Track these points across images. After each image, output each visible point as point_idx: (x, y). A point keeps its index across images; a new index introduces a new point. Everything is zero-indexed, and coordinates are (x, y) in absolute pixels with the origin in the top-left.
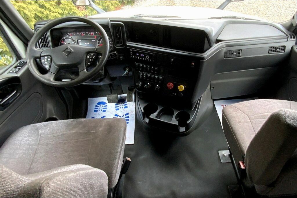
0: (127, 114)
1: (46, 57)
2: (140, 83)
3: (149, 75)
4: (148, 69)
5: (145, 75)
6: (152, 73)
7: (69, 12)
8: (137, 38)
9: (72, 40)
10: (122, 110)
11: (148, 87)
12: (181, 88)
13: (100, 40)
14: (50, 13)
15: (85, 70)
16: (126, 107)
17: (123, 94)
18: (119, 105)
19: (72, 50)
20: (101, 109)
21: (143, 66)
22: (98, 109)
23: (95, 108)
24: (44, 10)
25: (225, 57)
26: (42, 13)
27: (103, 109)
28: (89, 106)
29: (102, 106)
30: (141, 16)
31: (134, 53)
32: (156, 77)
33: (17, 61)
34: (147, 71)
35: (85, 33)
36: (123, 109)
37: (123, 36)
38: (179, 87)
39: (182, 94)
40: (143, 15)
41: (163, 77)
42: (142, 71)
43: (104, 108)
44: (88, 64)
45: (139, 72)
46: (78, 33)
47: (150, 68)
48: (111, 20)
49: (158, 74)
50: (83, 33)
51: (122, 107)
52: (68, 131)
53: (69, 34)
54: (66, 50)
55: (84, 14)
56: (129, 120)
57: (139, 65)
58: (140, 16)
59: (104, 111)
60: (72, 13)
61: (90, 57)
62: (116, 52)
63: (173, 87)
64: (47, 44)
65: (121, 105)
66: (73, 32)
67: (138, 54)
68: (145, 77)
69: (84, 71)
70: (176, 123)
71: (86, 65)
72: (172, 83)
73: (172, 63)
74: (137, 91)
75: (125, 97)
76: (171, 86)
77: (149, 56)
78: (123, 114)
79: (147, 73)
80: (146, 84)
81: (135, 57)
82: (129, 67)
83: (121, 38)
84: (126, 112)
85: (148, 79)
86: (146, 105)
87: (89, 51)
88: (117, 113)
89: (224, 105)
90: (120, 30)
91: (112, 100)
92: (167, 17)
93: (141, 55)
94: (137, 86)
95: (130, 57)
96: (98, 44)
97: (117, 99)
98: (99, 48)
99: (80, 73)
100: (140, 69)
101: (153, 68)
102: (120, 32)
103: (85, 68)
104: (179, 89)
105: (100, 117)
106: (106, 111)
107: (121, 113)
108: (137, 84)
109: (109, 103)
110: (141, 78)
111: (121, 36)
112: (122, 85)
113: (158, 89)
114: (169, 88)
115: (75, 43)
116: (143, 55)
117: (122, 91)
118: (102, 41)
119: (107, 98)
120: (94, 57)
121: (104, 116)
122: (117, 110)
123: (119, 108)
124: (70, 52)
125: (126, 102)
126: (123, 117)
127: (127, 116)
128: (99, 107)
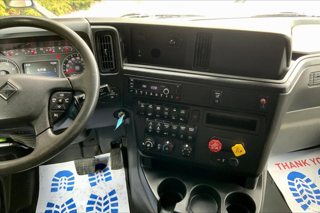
0: (113, 192)
2: (149, 140)
3: (167, 126)
4: (166, 113)
5: (159, 124)
6: (173, 121)
8: (140, 56)
9: (12, 65)
10: (101, 184)
11: (167, 149)
12: (240, 149)
13: (67, 61)
15: (50, 131)
16: (109, 179)
17: (102, 153)
18: (96, 176)
19: (18, 87)
20: (63, 185)
21: (154, 108)
22: (57, 185)
23: (53, 185)
25: (309, 85)
27: (67, 186)
29: (65, 179)
31: (138, 84)
32: (183, 128)
34: (162, 117)
35: (38, 51)
36: (104, 184)
37: (116, 52)
39: (237, 161)
41: (196, 127)
42: (152, 118)
43: (69, 184)
44: (55, 115)
45: (147, 119)
46: (23, 50)
47: (170, 111)
48: (92, 22)
49: (185, 123)
50: (34, 50)
51: (102, 179)
53: (5, 52)
54: (4, 89)
56: (117, 206)
57: (146, 106)
59: (70, 189)
61: (58, 100)
62: (107, 86)
63: (220, 148)
65: (99, 174)
66: (14, 48)
67: (145, 86)
68: (158, 128)
69: (47, 133)
71: (49, 118)
72: (218, 141)
73: (217, 101)
74: (141, 155)
75: (106, 160)
76: (218, 147)
77: (170, 90)
78: (105, 192)
79: (164, 121)
80: (162, 143)
81: (139, 92)
82: (123, 111)
83: (111, 58)
84: (111, 188)
85: (165, 133)
86: (160, 183)
87: (55, 87)
88: (94, 191)
89: (279, 164)
90: (110, 41)
91: (85, 169)
92: (181, 16)
93: (151, 88)
94: (144, 147)
95: (129, 91)
96: (64, 69)
97: (94, 167)
98: (77, 80)
99: (38, 138)
100: (149, 114)
101: (175, 110)
102: (110, 45)
103: (49, 126)
104: (235, 153)
105: (64, 201)
106: (73, 190)
107: (102, 191)
108: (143, 144)
109: (79, 175)
110: (150, 131)
111: (111, 53)
112: (101, 139)
113: (189, 153)
114: (212, 151)
115: (17, 70)
116: (156, 88)
117: (99, 148)
118: (70, 64)
119: (75, 164)
120: (67, 101)
121: (71, 200)
122: (93, 185)
123: (96, 181)
124: (13, 92)
125: (108, 169)
126: (106, 200)
127: (113, 196)
128: (59, 183)
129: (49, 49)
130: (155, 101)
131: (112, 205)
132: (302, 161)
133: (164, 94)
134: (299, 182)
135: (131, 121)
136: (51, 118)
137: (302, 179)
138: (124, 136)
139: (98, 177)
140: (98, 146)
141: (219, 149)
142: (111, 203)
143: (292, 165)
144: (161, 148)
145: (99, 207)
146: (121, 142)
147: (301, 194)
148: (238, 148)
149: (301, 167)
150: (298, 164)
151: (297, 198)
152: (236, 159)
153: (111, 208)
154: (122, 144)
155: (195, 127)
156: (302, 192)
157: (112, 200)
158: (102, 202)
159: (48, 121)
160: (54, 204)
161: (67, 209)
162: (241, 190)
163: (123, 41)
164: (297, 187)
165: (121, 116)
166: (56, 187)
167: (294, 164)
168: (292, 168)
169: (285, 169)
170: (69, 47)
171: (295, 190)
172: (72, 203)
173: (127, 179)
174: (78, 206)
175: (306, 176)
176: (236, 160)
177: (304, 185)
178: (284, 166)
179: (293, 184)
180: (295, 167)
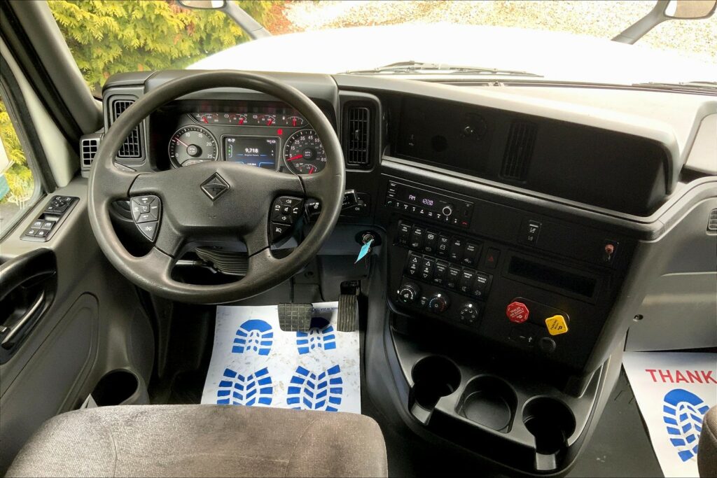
0: (335, 370)
1: (145, 199)
2: (408, 288)
3: (441, 268)
4: (443, 247)
5: (428, 264)
6: (453, 260)
7: (144, 15)
8: (412, 144)
10: (316, 352)
11: (436, 306)
12: (557, 324)
13: (293, 141)
14: (91, 17)
15: (268, 252)
16: (331, 346)
17: (324, 301)
18: (309, 337)
19: (231, 183)
20: (253, 344)
21: (424, 235)
22: (243, 342)
23: (236, 341)
24: (77, 8)
25: (708, 229)
26: (72, 15)
27: (259, 347)
28: (218, 330)
29: (258, 335)
30: (416, 66)
31: (402, 192)
32: (468, 275)
33: (44, 194)
34: (435, 252)
35: (250, 118)
36: (322, 352)
37: (373, 136)
38: (549, 321)
39: (554, 343)
40: (422, 64)
41: (491, 277)
42: (418, 251)
43: (263, 343)
44: (277, 230)
45: (410, 252)
46: (227, 116)
47: (450, 243)
48: (341, 84)
49: (473, 267)
50: (244, 117)
51: (320, 345)
52: (204, 451)
53: (198, 116)
54: (212, 183)
55: (185, 21)
56: (341, 392)
57: (411, 231)
58: (411, 66)
59: (264, 352)
60: (153, 17)
61: (283, 208)
62: (353, 192)
63: (526, 317)
64: (136, 146)
65: (315, 335)
66: (213, 111)
67: (412, 197)
68: (426, 270)
69: (264, 254)
70: (529, 441)
71: (269, 233)
72: (524, 305)
73: (532, 238)
74: (391, 312)
75: (329, 313)
76: (521, 314)
77: (454, 208)
78: (321, 367)
79: (437, 259)
80: (431, 295)
81: (402, 206)
82: (372, 233)
83: (365, 144)
84: (333, 362)
85: (437, 280)
86: (418, 361)
87: (281, 188)
88: (304, 362)
89: (655, 371)
90: (365, 118)
91: (294, 322)
92: (497, 73)
93: (424, 202)
94: (399, 298)
95: (386, 202)
96: (286, 153)
97: (310, 320)
98: (313, 182)
99: (252, 260)
100: (414, 245)
101: (458, 244)
102: (365, 123)
103: (267, 245)
104: (549, 328)
105: (252, 372)
106: (269, 354)
107: (317, 363)
108: (398, 292)
109: (284, 330)
110: (412, 272)
111: (365, 137)
112: (325, 275)
113: (472, 319)
114: (512, 320)
115: (214, 146)
116: (431, 203)
117: (320, 290)
118: (297, 145)
119: (279, 311)
120: (295, 210)
121: (264, 371)
122: (304, 351)
123: (308, 345)
124: (222, 189)
125: (331, 329)
126: (323, 380)
127: (335, 376)
128: (247, 339)
129: (266, 118)
130: (427, 224)
131: (333, 390)
132: (703, 372)
133: (442, 215)
134: (686, 410)
135: (382, 252)
136: (272, 234)
137: (694, 405)
138: (365, 276)
139: (312, 340)
140: (318, 286)
141: (523, 318)
142: (329, 386)
143: (680, 377)
144: (427, 302)
145: (310, 389)
146: (360, 286)
147: (685, 432)
148: (555, 322)
149: (698, 382)
150: (693, 376)
151: (674, 437)
152: (553, 341)
153: (329, 394)
154: (360, 290)
155: (488, 276)
156: (687, 428)
157: (333, 381)
158: (316, 382)
159: (266, 237)
160: (235, 374)
161: (257, 384)
162: (556, 394)
163: (388, 118)
164: (680, 418)
165: (367, 242)
166: (241, 345)
167: (684, 376)
168: (678, 382)
169: (664, 381)
170: (299, 118)
171: (674, 422)
172: (265, 376)
173: (362, 352)
174: (275, 381)
175: (702, 402)
176: (551, 343)
177: (694, 417)
178: (663, 377)
179: (673, 412)
180: (684, 382)
